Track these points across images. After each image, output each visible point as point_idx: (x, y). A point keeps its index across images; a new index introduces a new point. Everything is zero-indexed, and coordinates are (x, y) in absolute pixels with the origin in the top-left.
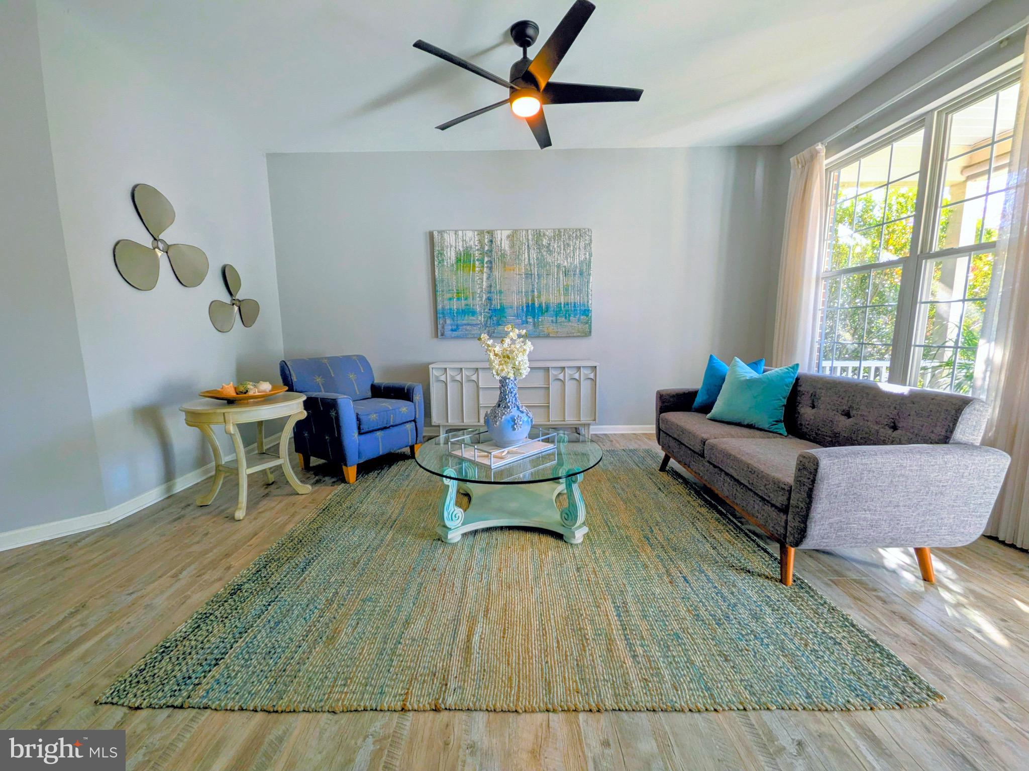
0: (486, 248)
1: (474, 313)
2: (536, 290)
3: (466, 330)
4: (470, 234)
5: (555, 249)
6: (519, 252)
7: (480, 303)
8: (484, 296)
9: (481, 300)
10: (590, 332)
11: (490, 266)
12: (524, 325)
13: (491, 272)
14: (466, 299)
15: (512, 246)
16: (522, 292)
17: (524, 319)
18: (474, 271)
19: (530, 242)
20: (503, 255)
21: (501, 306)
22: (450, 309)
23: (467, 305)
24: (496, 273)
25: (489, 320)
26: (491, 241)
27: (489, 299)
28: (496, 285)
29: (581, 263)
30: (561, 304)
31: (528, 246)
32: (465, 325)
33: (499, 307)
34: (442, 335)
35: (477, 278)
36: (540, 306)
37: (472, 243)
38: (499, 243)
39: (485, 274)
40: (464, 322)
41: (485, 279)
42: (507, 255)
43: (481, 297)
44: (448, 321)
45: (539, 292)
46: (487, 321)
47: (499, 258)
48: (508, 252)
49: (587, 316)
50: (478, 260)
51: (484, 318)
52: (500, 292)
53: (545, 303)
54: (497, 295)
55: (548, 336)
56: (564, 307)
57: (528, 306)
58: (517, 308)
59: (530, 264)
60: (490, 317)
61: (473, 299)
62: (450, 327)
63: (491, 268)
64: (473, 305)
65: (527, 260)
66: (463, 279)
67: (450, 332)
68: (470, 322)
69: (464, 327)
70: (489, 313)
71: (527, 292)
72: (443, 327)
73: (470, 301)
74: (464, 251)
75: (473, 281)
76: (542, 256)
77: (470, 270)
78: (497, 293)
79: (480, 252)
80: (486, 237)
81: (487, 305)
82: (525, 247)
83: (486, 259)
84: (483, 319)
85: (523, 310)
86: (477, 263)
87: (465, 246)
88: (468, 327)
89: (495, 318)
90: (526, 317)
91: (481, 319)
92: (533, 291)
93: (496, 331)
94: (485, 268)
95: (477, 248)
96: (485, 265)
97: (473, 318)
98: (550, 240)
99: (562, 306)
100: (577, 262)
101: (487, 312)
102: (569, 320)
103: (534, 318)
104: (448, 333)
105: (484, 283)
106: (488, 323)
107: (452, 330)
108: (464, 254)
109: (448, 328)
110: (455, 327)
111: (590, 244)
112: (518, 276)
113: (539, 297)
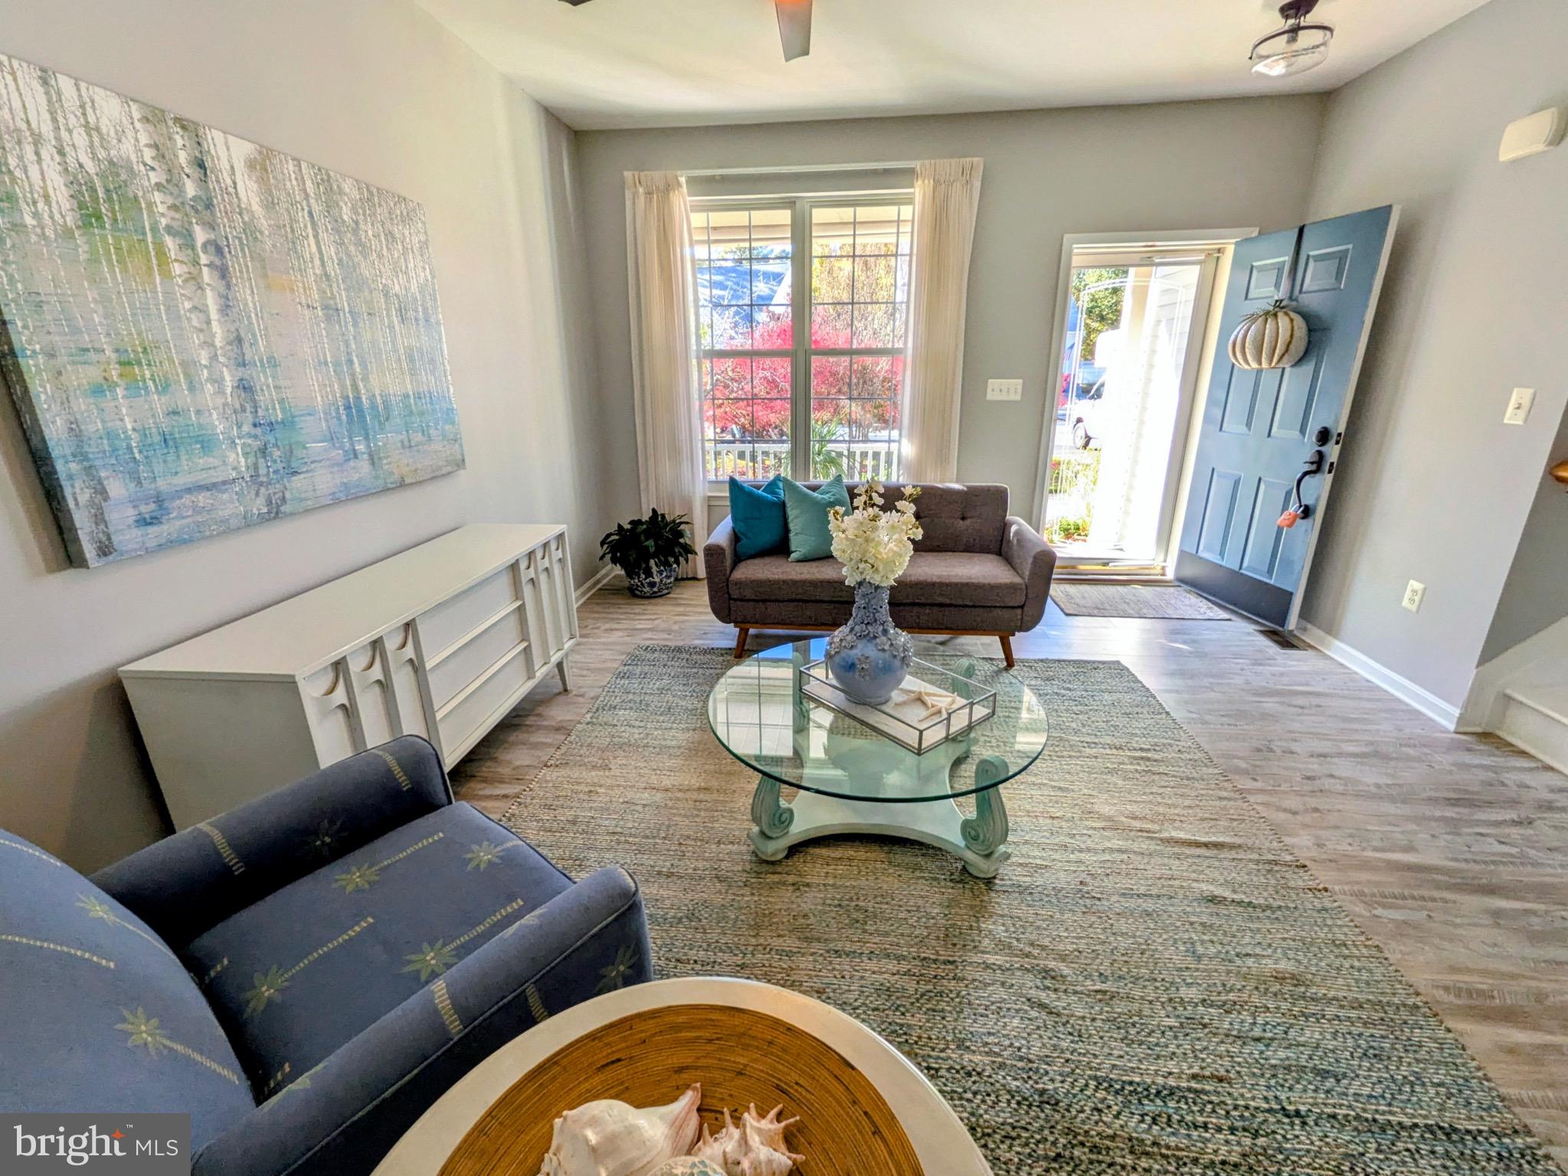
0: (191, 189)
1: (206, 443)
2: (355, 360)
3: (197, 510)
4: (109, 110)
5: (370, 240)
6: (293, 231)
7: (220, 401)
8: (228, 377)
9: (221, 391)
10: (463, 460)
11: (218, 262)
12: (352, 463)
13: (228, 286)
14: (164, 387)
15: (270, 205)
16: (326, 363)
17: (347, 446)
18: (167, 275)
19: (312, 201)
20: (251, 230)
21: (283, 410)
22: (111, 435)
23: (175, 413)
24: (246, 294)
25: (261, 461)
26: (201, 165)
27: (245, 387)
28: (254, 335)
29: (422, 289)
30: (408, 396)
31: (310, 214)
32: (189, 490)
33: (280, 416)
34: (105, 550)
35: (188, 305)
36: (374, 406)
37: (127, 148)
38: (229, 182)
39: (209, 293)
40: (182, 481)
41: (214, 314)
42: (261, 233)
43: (219, 382)
44: (117, 488)
45: (364, 364)
46: (256, 467)
47: (240, 239)
48: (263, 223)
49: (453, 423)
50: (169, 229)
51: (246, 454)
52: (272, 362)
53: (381, 395)
54: (266, 378)
55: (402, 485)
56: (416, 404)
57: (348, 408)
58: (325, 413)
59: (327, 276)
60: (263, 451)
61: (192, 388)
62: (131, 512)
63: (223, 273)
64: (198, 412)
65: (317, 262)
66: (132, 306)
67: (137, 533)
68: (203, 478)
69: (187, 499)
70: (256, 437)
71: (337, 364)
72: (99, 518)
73: (183, 397)
74: (102, 175)
75: (172, 309)
76: (349, 256)
77: (150, 269)
78: (262, 365)
79: (170, 201)
80: (180, 142)
81: (244, 410)
82: (303, 217)
83: (200, 235)
84: (242, 460)
85: (339, 418)
86: (170, 242)
87: (102, 154)
88: (203, 499)
89: (277, 453)
90: (351, 438)
91: (237, 460)
92: (350, 362)
93: (288, 495)
94: (205, 270)
95: (154, 177)
96: (204, 259)
97: (212, 461)
98: (354, 209)
99: (412, 401)
100: (414, 287)
101: (249, 435)
102: (429, 436)
103: (367, 438)
104: (127, 537)
105: (216, 327)
106: (262, 471)
107: (144, 522)
108: (107, 191)
109: (121, 517)
110: (153, 506)
111: (426, 243)
112: (306, 312)
113: (365, 379)
